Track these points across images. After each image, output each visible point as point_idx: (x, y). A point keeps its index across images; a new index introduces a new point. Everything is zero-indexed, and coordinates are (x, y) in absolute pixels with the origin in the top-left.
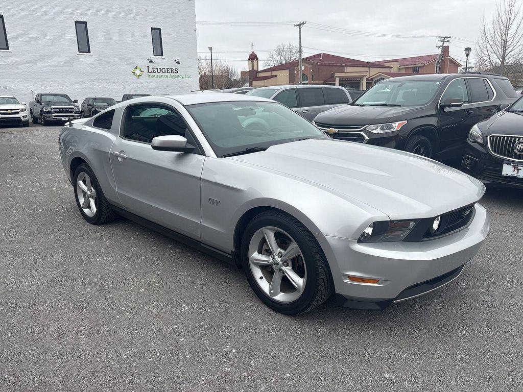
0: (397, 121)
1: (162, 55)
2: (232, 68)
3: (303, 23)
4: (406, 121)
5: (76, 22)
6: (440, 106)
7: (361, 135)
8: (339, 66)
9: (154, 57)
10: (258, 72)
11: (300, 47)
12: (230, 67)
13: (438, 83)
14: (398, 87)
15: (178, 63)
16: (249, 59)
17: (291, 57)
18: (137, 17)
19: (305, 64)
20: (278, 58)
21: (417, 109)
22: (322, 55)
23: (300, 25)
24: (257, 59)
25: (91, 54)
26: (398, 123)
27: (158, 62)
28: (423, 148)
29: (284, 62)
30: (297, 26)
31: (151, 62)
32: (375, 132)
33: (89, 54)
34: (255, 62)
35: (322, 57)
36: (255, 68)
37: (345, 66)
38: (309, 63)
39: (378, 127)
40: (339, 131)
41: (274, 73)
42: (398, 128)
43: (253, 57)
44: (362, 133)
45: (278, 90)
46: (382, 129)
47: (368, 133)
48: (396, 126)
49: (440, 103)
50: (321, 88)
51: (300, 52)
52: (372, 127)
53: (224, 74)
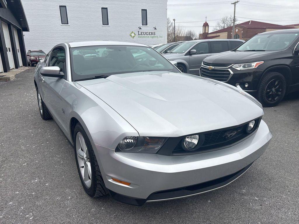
0: (255, 62)
1: (147, 25)
2: (193, 32)
3: (237, 2)
4: (263, 62)
5: (102, 8)
6: (295, 51)
7: (228, 71)
8: (262, 28)
9: (142, 26)
10: (208, 34)
11: (234, 17)
12: (192, 31)
13: (296, 35)
14: (268, 38)
15: (155, 29)
16: (203, 26)
17: (231, 24)
18: (134, 4)
19: (239, 28)
20: (223, 25)
21: (274, 53)
22: (250, 22)
23: (235, 3)
24: (208, 26)
25: (109, 25)
26: (256, 63)
27: (145, 29)
28: (277, 81)
29: (226, 27)
30: (233, 4)
31: (140, 29)
32: (238, 69)
33: (108, 25)
34: (207, 27)
35: (250, 23)
36: (207, 32)
37: (266, 28)
38: (241, 27)
39: (241, 66)
40: (215, 68)
41: (218, 34)
42: (255, 66)
43: (206, 25)
44: (229, 70)
45: (197, 42)
46: (244, 67)
47: (233, 70)
48: (254, 65)
49: (296, 49)
50: (227, 41)
51: (234, 20)
52: (237, 65)
53: (188, 35)
